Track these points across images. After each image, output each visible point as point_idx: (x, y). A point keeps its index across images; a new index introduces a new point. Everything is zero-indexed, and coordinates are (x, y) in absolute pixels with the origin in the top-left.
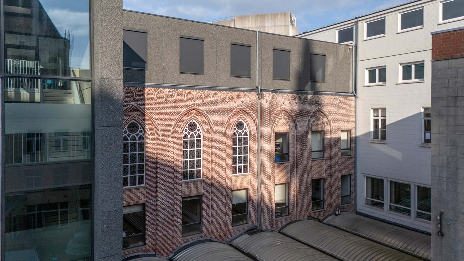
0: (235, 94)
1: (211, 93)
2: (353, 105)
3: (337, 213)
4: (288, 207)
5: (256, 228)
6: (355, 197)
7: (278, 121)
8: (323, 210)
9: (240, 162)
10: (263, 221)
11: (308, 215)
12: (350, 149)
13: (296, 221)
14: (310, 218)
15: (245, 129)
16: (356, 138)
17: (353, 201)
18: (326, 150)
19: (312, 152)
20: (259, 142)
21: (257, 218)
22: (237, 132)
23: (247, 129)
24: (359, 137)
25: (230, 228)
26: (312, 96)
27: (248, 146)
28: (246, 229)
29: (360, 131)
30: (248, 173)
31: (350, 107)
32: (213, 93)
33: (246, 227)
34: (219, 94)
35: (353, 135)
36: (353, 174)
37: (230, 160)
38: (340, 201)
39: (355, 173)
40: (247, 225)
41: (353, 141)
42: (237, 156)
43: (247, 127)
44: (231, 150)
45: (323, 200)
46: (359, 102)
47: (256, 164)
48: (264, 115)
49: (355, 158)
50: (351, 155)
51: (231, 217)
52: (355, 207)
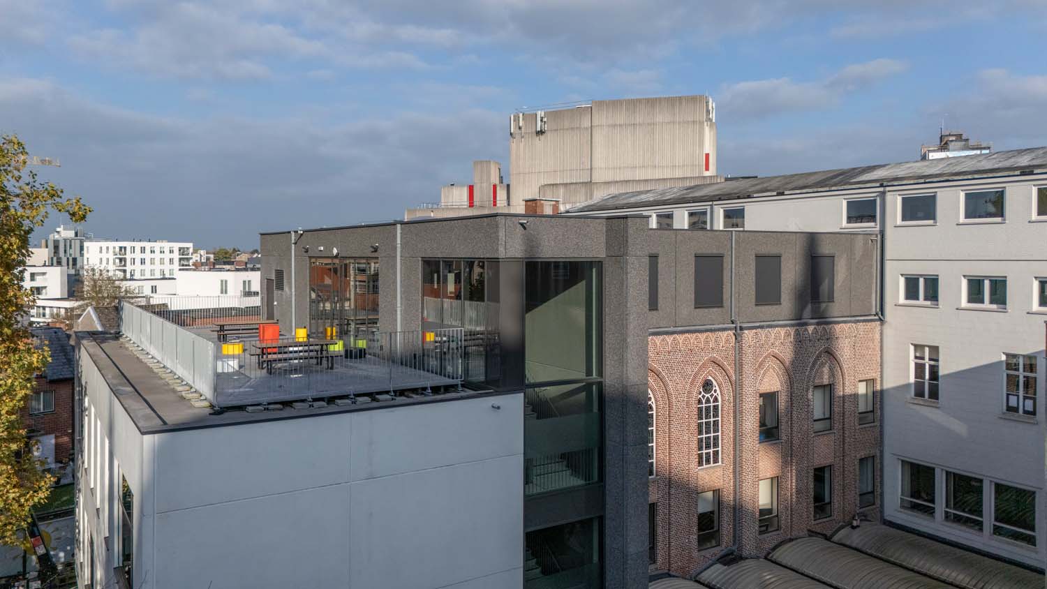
0: (702, 336)
1: (669, 339)
2: (878, 336)
3: (855, 523)
4: (777, 516)
5: (732, 554)
6: (882, 494)
7: (764, 374)
8: (830, 518)
9: (708, 447)
10: (744, 541)
11: (808, 527)
12: (873, 411)
13: (791, 540)
14: (812, 533)
15: (715, 391)
16: (882, 391)
17: (878, 502)
18: (836, 417)
19: (815, 421)
20: (737, 413)
21: (734, 536)
22: (703, 396)
23: (718, 391)
24: (887, 390)
25: (695, 554)
26: (815, 328)
27: (720, 419)
28: (718, 556)
29: (890, 382)
30: (720, 463)
31: (873, 340)
32: (672, 338)
33: (718, 551)
34: (680, 338)
35: (878, 388)
36: (878, 454)
37: (694, 445)
38: (858, 502)
39: (882, 452)
40: (719, 548)
41: (878, 397)
42: (704, 436)
43: (717, 388)
44: (696, 427)
45: (830, 503)
46: (888, 330)
47: (731, 448)
48: (746, 367)
49: (882, 426)
50: (874, 422)
51: (696, 537)
52: (882, 512)
